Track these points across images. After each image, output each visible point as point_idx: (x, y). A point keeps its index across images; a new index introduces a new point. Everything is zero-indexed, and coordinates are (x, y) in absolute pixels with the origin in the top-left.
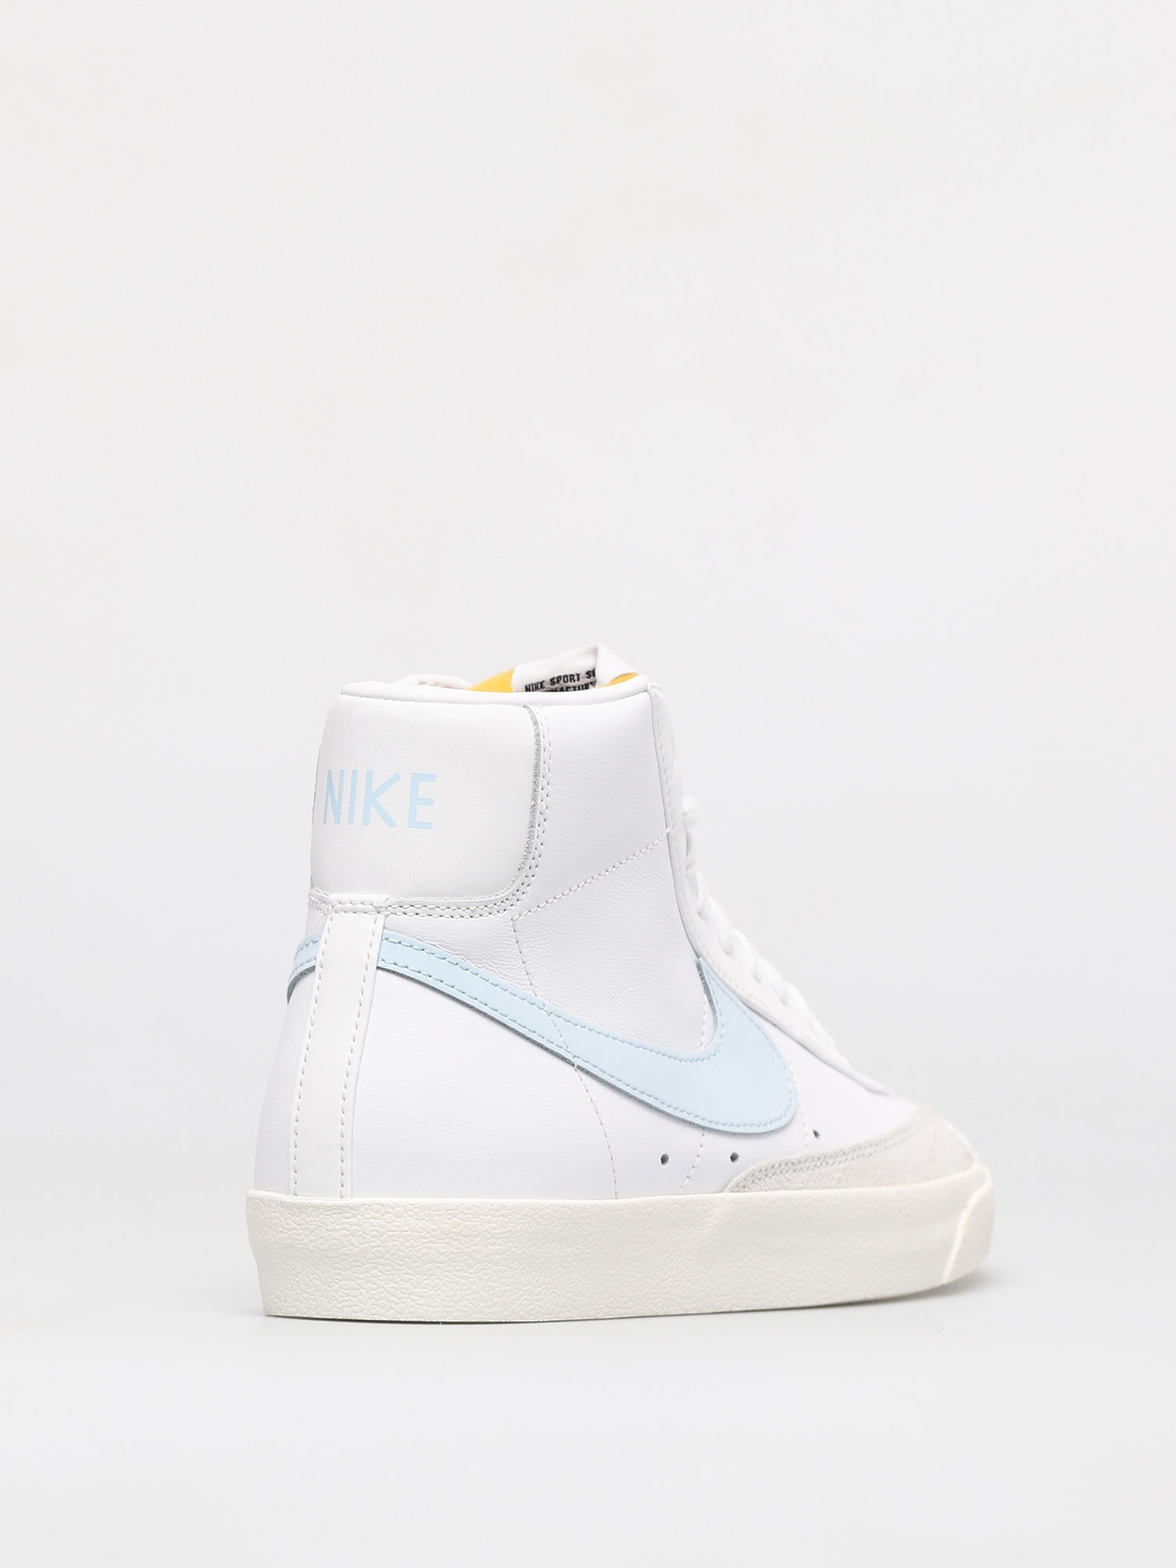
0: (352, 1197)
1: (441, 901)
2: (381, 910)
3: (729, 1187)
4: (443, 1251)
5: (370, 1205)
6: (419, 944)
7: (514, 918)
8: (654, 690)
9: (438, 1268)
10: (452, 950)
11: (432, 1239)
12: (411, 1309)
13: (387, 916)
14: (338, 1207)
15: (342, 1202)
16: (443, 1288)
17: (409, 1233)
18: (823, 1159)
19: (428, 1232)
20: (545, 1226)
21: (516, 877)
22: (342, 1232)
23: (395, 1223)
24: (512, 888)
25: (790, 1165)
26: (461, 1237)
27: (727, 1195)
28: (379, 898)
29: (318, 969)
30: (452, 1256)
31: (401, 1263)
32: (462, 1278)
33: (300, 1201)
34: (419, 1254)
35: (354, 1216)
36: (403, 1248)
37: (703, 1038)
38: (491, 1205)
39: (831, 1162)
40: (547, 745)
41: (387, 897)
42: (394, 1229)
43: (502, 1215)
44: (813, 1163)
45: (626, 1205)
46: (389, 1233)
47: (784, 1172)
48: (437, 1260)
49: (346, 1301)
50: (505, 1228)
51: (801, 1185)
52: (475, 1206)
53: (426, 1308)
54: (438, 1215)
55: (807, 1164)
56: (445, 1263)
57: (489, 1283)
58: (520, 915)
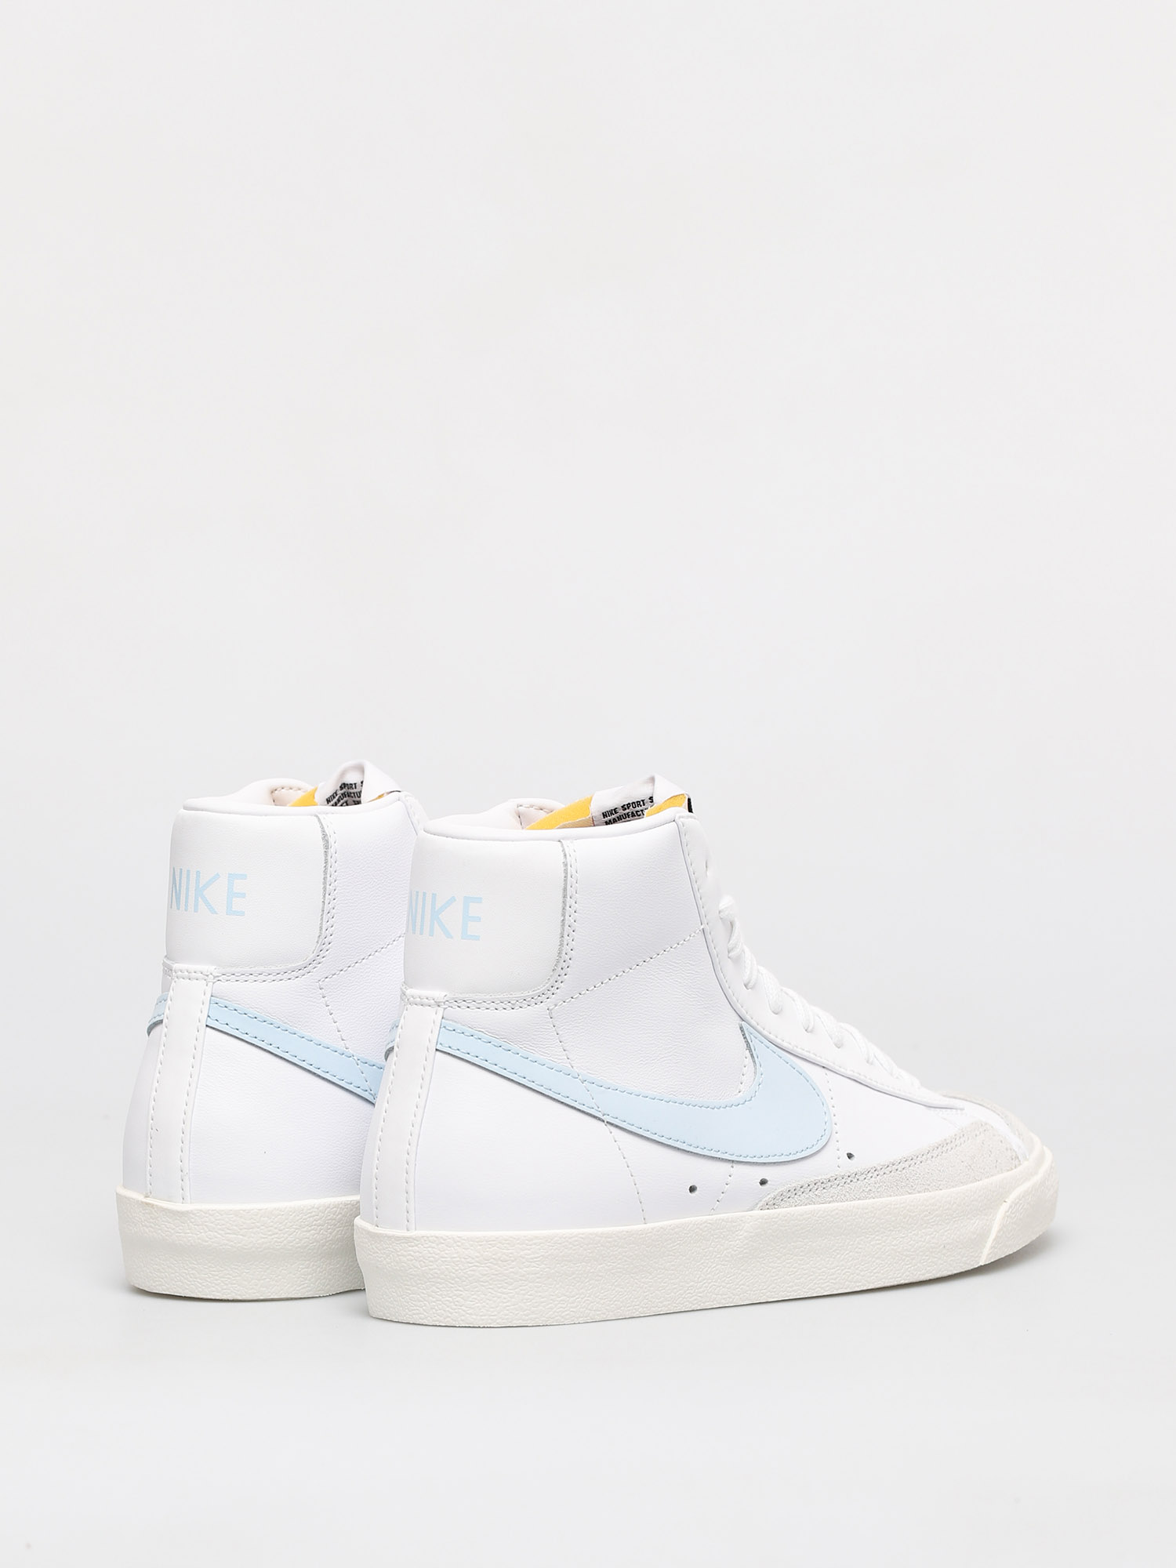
0: (416, 1229)
1: (487, 997)
2: (440, 1004)
3: (759, 1206)
4: (486, 1273)
5: (428, 1237)
6: (469, 1031)
7: (551, 1008)
8: (681, 819)
9: (483, 1286)
10: (497, 1035)
11: (477, 1264)
12: (463, 1318)
13: (445, 1009)
14: (404, 1238)
15: (408, 1234)
16: (488, 1301)
17: (458, 1259)
18: (853, 1177)
19: (473, 1259)
20: (574, 1250)
21: (551, 976)
22: (408, 1257)
23: (447, 1252)
24: (547, 985)
25: (819, 1184)
26: (500, 1262)
27: (757, 1212)
28: (439, 994)
29: (396, 1049)
30: (493, 1276)
31: (453, 1282)
32: (503, 1293)
33: (381, 1232)
34: (466, 1276)
35: (417, 1246)
36: (454, 1271)
37: (741, 1087)
38: (525, 1237)
39: (862, 1178)
40: (574, 873)
41: (446, 993)
42: (446, 1256)
43: (535, 1244)
44: (844, 1180)
45: (653, 1229)
46: (443, 1259)
47: (813, 1190)
48: (481, 1280)
49: (415, 1310)
50: (538, 1253)
51: (831, 1199)
52: (511, 1237)
53: (474, 1317)
54: (481, 1245)
55: (837, 1182)
56: (487, 1281)
57: (526, 1296)
58: (556, 1005)
